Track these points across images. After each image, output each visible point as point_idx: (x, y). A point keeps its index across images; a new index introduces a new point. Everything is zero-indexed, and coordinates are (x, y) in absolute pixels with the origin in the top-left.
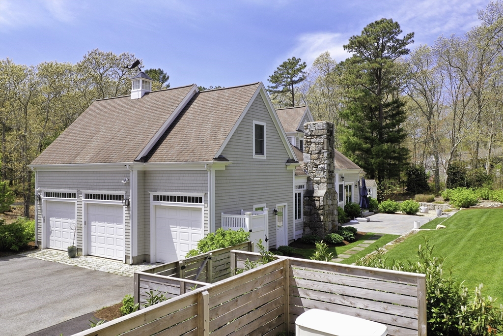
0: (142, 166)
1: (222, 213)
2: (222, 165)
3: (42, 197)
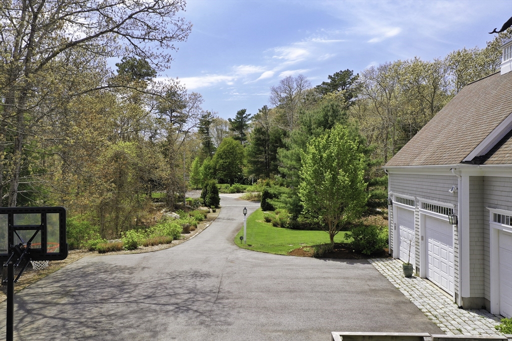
3: (393, 202)
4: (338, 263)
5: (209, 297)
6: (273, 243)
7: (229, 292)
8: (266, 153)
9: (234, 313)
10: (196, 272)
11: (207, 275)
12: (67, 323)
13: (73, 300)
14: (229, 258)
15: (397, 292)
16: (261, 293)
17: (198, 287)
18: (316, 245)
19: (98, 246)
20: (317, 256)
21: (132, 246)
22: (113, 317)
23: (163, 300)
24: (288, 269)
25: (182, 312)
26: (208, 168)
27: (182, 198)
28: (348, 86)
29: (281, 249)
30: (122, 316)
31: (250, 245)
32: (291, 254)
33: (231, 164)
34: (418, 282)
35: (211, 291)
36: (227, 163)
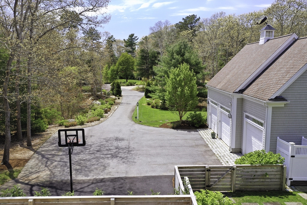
0: (240, 96)
1: (278, 138)
2: (281, 104)
3: (209, 102)
4: (183, 132)
5: (125, 151)
6: (152, 120)
7: (134, 148)
8: (147, 64)
9: (137, 157)
10: (117, 138)
11: (122, 140)
12: (67, 163)
13: (65, 153)
14: (131, 130)
15: (207, 146)
16: (148, 148)
17: (119, 146)
18: (173, 122)
19: (65, 124)
20: (173, 128)
21: (81, 123)
22: (86, 161)
23: (105, 152)
24: (159, 135)
25: (115, 158)
26: (113, 71)
27: (99, 90)
28: (194, 24)
29: (156, 123)
30: (89, 160)
31: (140, 121)
32: (161, 127)
33: (127, 69)
34: (217, 141)
35: (126, 148)
36: (125, 68)
